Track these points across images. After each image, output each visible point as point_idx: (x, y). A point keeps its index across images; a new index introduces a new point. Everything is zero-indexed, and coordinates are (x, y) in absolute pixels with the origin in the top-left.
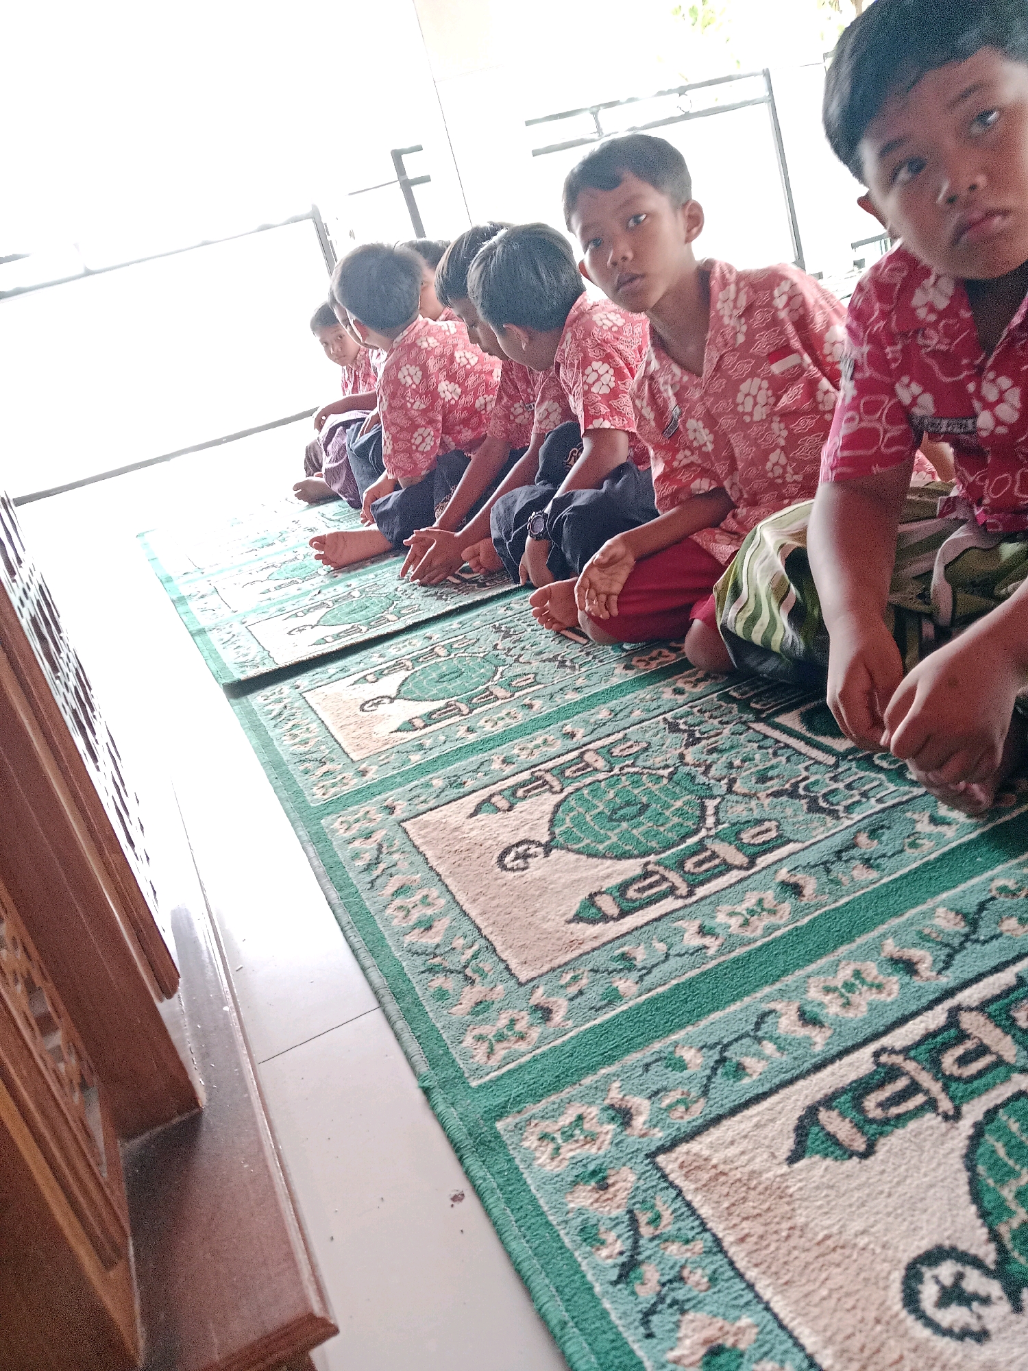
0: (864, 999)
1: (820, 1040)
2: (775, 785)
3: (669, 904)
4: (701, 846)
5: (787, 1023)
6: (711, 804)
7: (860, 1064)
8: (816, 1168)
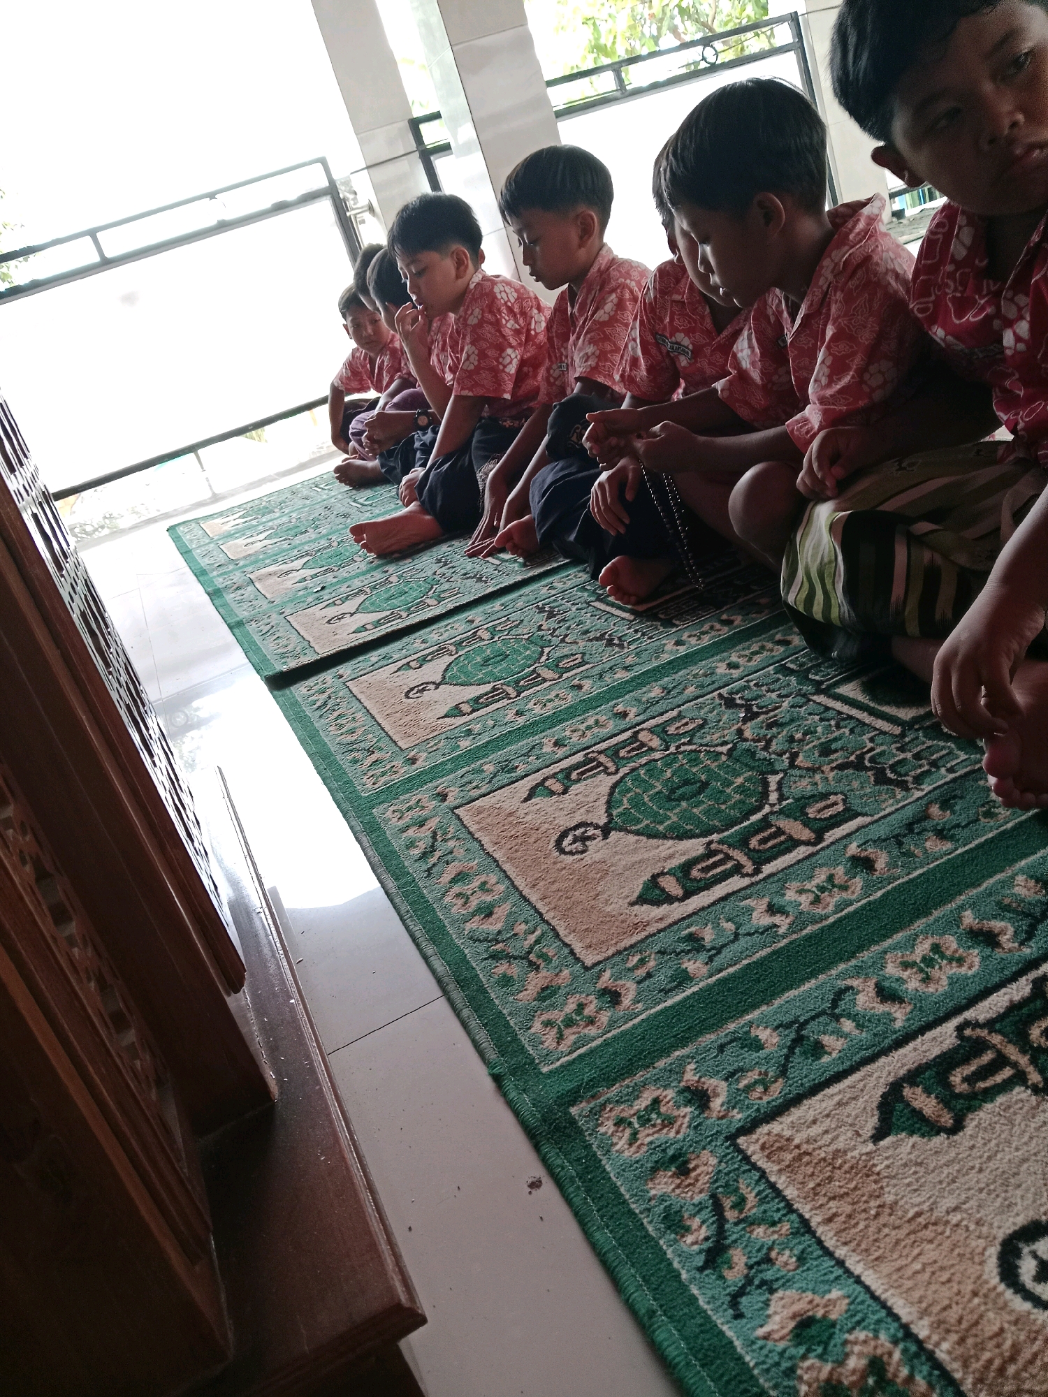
0: (944, 974)
1: (900, 1016)
2: (839, 758)
3: (736, 883)
4: (765, 823)
5: (865, 1000)
6: (773, 780)
7: (944, 1037)
8: (904, 1146)
